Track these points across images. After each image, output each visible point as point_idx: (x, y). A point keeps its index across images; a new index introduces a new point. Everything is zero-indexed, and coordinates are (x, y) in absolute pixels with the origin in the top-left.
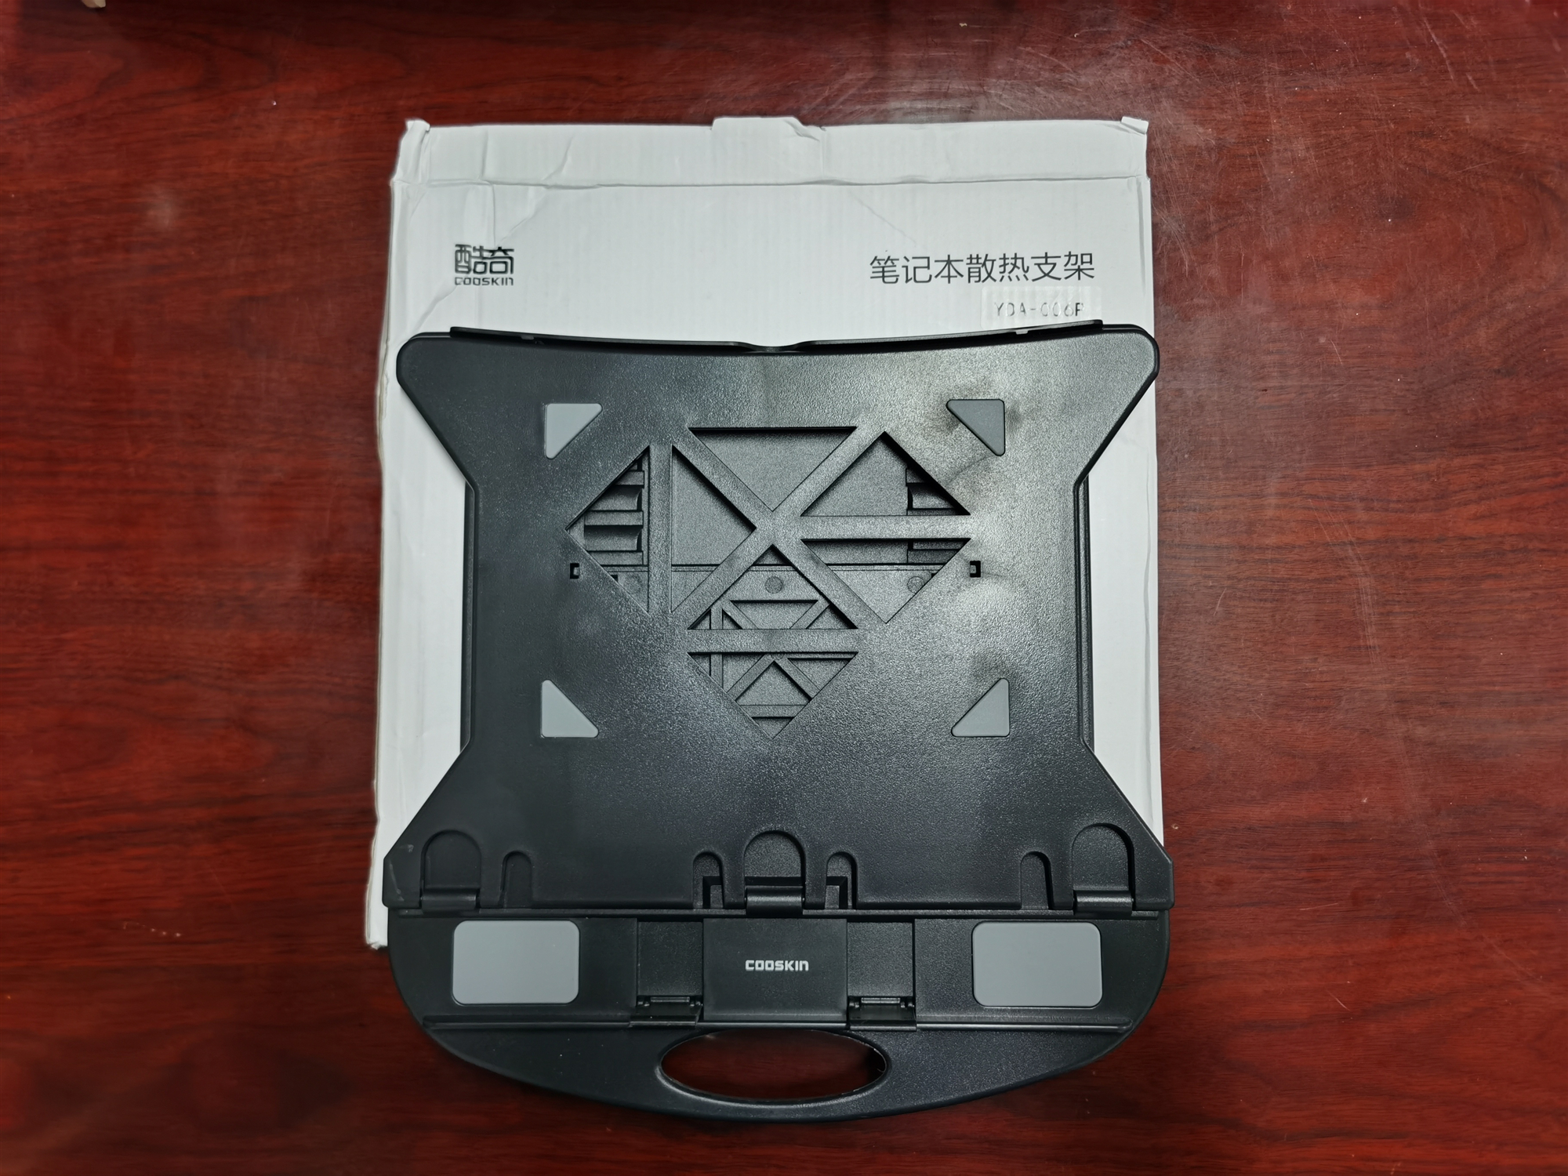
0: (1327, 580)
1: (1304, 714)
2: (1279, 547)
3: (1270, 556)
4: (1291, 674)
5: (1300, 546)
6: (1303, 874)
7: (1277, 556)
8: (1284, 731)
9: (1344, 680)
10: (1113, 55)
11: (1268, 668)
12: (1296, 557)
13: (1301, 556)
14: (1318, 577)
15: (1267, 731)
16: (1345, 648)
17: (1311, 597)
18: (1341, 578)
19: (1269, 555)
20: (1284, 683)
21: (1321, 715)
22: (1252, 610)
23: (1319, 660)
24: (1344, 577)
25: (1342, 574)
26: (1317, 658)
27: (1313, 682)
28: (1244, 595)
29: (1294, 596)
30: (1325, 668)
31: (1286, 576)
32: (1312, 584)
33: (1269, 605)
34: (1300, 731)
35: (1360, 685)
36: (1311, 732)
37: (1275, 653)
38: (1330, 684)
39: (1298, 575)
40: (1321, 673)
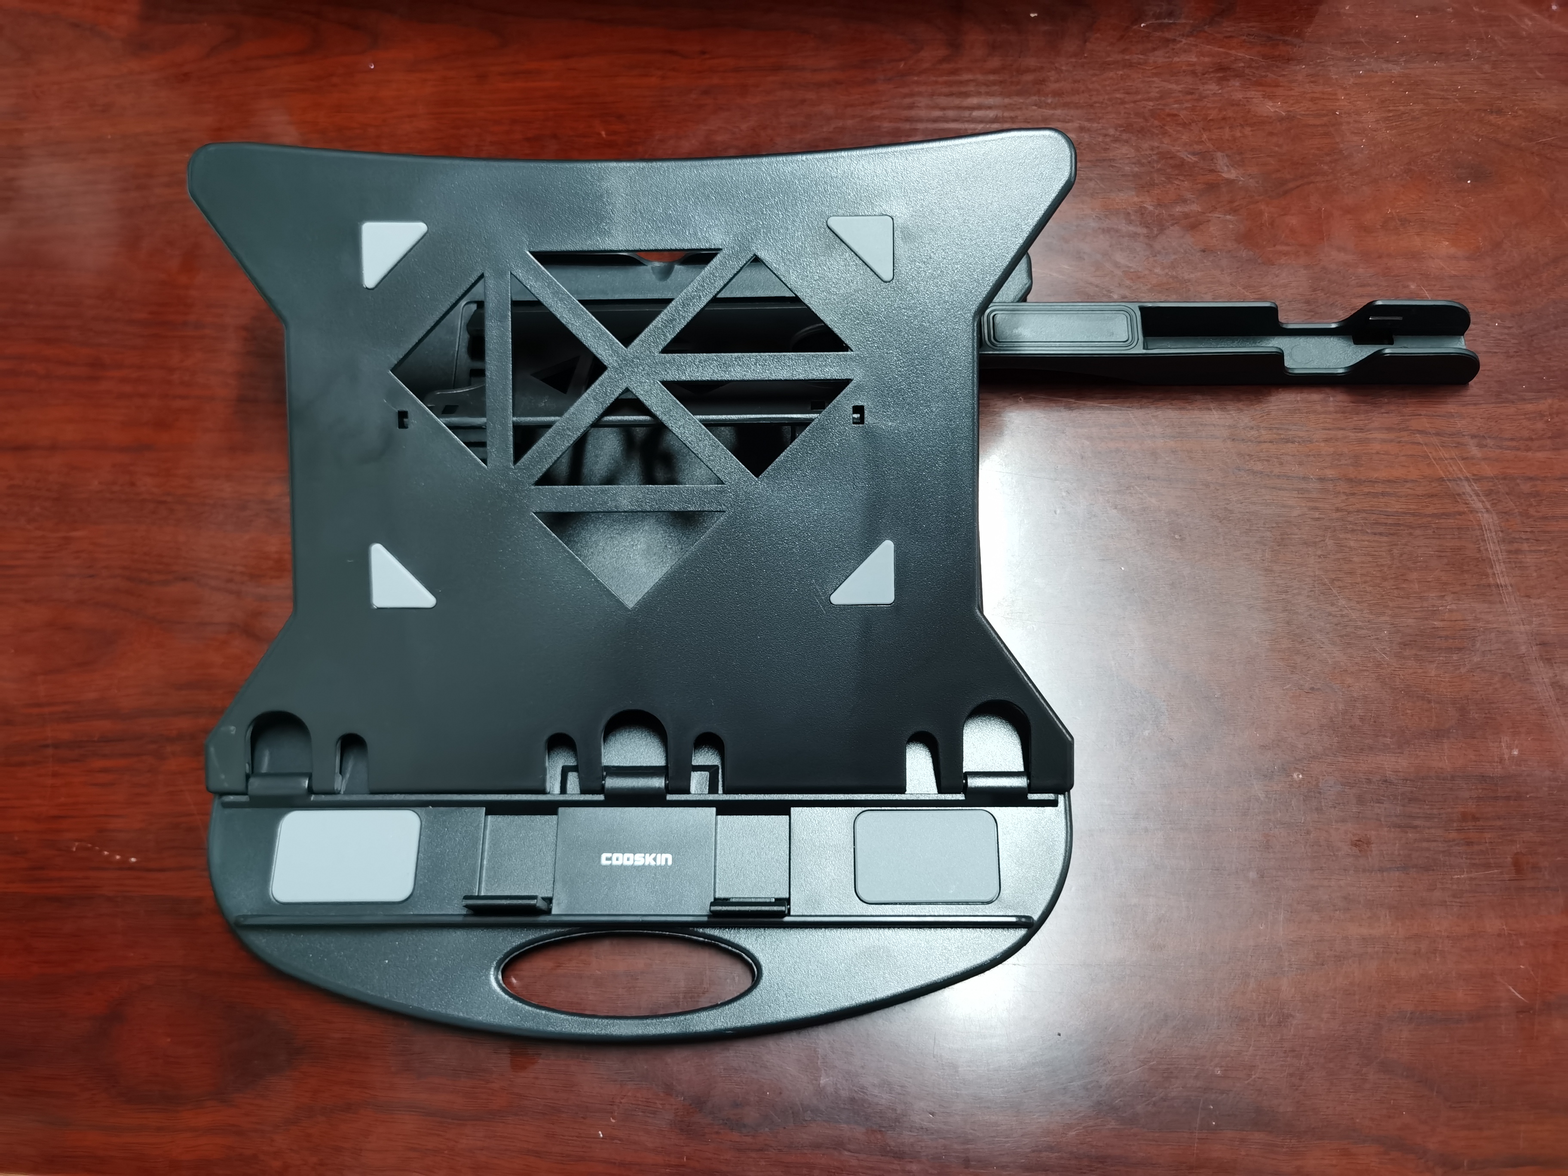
0: (1447, 515)
1: (1437, 655)
2: (1389, 481)
3: (1380, 490)
4: (1416, 612)
5: (1413, 481)
6: (1453, 835)
7: (1388, 490)
8: (1415, 673)
9: (1477, 619)
10: (1181, 41)
11: (1391, 604)
12: (1410, 491)
13: (1414, 490)
14: (1435, 511)
15: (1396, 673)
16: (1474, 585)
17: (1430, 532)
18: (1461, 513)
19: (1379, 488)
20: (1411, 621)
21: (1455, 657)
22: (1366, 543)
23: (1446, 598)
24: (1464, 513)
25: (1462, 510)
26: (1444, 596)
27: (1443, 620)
28: (1355, 528)
29: (1411, 531)
30: (1454, 607)
31: (1400, 510)
32: (1429, 519)
33: (1385, 539)
34: (1433, 673)
35: (1495, 626)
36: (1447, 675)
37: (1397, 588)
38: (1462, 623)
39: (1414, 509)
40: (1451, 611)
